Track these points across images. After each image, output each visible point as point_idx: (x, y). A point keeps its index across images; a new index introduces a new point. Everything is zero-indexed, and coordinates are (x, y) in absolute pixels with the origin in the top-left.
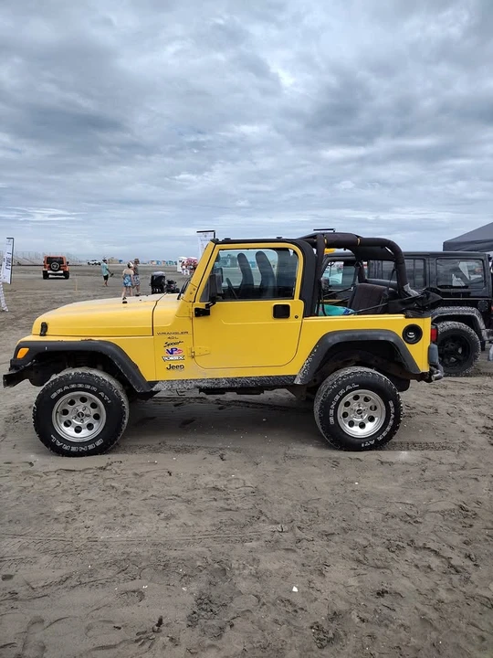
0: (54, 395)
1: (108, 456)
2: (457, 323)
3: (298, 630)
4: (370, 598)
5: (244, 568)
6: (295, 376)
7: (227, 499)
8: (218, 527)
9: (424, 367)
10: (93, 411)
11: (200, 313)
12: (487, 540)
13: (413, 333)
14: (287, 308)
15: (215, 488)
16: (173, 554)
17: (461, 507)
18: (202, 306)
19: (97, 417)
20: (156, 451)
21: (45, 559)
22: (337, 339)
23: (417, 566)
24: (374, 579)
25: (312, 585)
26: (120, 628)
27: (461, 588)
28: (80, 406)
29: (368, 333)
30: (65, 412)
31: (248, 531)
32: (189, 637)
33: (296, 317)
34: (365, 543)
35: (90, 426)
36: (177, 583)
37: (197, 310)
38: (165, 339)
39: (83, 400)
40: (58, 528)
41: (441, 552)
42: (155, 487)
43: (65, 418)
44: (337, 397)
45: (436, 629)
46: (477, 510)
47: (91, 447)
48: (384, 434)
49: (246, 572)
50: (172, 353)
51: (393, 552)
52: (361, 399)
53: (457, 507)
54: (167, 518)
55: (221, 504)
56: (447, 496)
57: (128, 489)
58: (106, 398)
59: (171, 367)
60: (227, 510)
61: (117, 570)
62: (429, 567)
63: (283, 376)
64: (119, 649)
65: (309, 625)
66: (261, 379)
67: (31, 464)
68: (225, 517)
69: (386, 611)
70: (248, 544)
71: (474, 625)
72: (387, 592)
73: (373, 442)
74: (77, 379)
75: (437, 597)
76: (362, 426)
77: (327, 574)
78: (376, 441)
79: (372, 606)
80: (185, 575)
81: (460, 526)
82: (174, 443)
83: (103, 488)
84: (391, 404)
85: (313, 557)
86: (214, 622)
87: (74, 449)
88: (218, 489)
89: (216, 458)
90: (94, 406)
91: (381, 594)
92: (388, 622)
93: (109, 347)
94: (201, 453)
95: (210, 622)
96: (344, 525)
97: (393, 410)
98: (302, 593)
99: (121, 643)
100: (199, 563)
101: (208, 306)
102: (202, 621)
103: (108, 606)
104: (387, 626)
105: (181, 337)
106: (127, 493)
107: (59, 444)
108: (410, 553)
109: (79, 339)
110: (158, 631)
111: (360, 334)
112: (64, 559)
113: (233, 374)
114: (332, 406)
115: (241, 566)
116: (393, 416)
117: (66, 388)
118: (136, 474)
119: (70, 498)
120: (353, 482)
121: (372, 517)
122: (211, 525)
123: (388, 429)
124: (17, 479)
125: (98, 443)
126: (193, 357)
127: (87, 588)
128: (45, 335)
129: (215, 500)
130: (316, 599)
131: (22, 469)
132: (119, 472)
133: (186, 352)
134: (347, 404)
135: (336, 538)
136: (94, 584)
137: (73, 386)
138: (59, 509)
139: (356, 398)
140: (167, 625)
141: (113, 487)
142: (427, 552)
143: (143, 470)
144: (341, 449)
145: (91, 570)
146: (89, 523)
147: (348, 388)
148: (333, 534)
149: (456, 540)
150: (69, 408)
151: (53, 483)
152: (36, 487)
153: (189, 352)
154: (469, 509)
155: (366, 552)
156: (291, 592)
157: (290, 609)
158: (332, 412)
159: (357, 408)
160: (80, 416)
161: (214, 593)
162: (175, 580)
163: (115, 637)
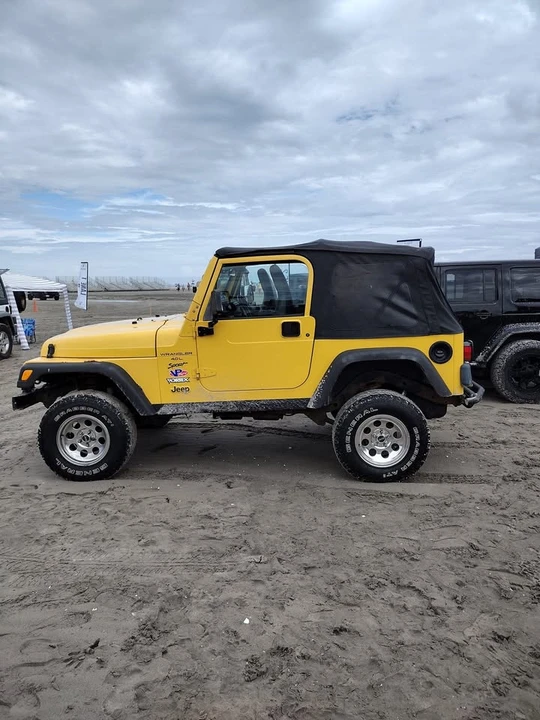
0: (58, 418)
1: (113, 481)
2: (534, 341)
3: (232, 662)
4: (324, 634)
5: (203, 597)
6: (308, 400)
7: (216, 528)
8: (194, 555)
9: (456, 390)
10: (98, 435)
11: (204, 332)
12: (486, 582)
13: (442, 352)
14: (296, 326)
15: (209, 517)
16: (138, 579)
17: (472, 546)
18: (205, 324)
19: (102, 441)
20: (165, 477)
21: (13, 577)
22: (352, 359)
23: (392, 605)
24: (339, 616)
25: (267, 618)
26: (54, 647)
27: (431, 631)
28: (85, 430)
29: (388, 352)
30: (71, 436)
31: (225, 561)
32: (117, 661)
33: (308, 335)
34: (344, 578)
35: (95, 450)
36: (128, 608)
37: (200, 329)
38: (168, 360)
39: (88, 423)
40: (36, 549)
41: (425, 593)
42: (147, 513)
43: (70, 441)
44: (354, 423)
45: (382, 671)
46: (490, 550)
47: (95, 471)
48: (409, 464)
49: (204, 601)
50: (176, 375)
51: (372, 589)
52: (383, 426)
53: (467, 545)
54: (146, 545)
55: (208, 532)
56: (462, 533)
57: (119, 514)
58: (109, 421)
59: (176, 390)
60: (211, 538)
61: (75, 592)
62: (404, 607)
63: (296, 400)
64: (46, 667)
65: (245, 657)
66: (271, 403)
67: (36, 487)
68: (204, 545)
69: (334, 649)
70: (218, 574)
71: (428, 670)
72: (345, 630)
73: (396, 473)
74: (79, 402)
75: (400, 638)
76: (385, 454)
77: (286, 608)
78: (400, 471)
79: (321, 643)
80: (139, 601)
81: (462, 566)
82: (185, 470)
83: (96, 512)
84: (416, 431)
85: (281, 590)
86: (150, 648)
87: (78, 473)
88: (210, 518)
89: (221, 486)
90: (99, 429)
91: (337, 631)
92: (330, 660)
93: (111, 368)
94: (209, 480)
95: (145, 648)
96: (330, 558)
97: (418, 438)
98: (252, 625)
99: (50, 661)
100: (160, 590)
101: (211, 325)
102: (138, 646)
103: (54, 625)
104: (329, 664)
105: (185, 358)
106: (117, 518)
107: (64, 468)
108: (389, 592)
109: (82, 361)
110: (90, 653)
111: (378, 353)
112: (30, 579)
113: (241, 397)
114: (349, 432)
115: (201, 595)
116: (418, 444)
117: (69, 410)
118: (133, 500)
119: (58, 520)
120: (359, 515)
121: (365, 551)
122: (189, 553)
123: (413, 458)
124: (18, 501)
125: (103, 468)
126: (198, 379)
127: (40, 607)
128: (52, 357)
129: (203, 528)
130: (264, 632)
131: (25, 492)
132: (117, 497)
133: (191, 374)
134: (367, 430)
135: (316, 572)
136: (48, 604)
137: (76, 409)
138: (44, 531)
139: (377, 423)
140: (101, 648)
141: (105, 512)
142: (411, 591)
143: (143, 496)
144: (360, 480)
145: (50, 591)
146: (67, 545)
147: (366, 412)
148: (313, 567)
149: (449, 580)
150: (75, 431)
151: (49, 506)
152: (32, 509)
153: (194, 374)
154: (480, 547)
155: (341, 587)
156: (242, 623)
157: (233, 640)
158: (348, 439)
159: (379, 435)
160: (85, 439)
161: (162, 620)
162: (127, 603)
163: (46, 655)
